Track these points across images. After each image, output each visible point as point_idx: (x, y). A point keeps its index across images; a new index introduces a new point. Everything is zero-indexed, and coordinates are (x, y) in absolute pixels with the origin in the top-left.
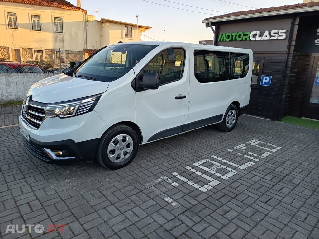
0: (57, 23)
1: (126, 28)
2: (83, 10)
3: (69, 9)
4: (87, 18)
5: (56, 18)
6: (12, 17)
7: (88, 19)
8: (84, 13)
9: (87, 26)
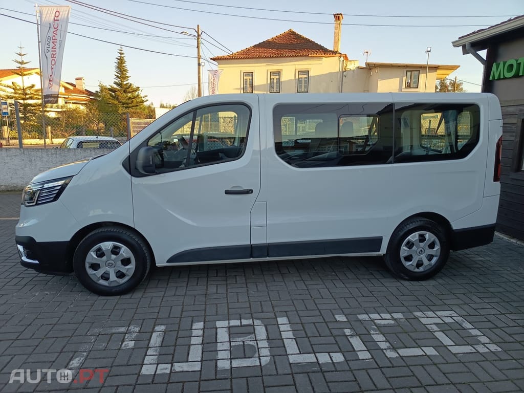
0: (302, 78)
1: (409, 74)
2: (340, 53)
3: (320, 55)
4: (345, 65)
5: (301, 72)
6: (248, 78)
7: (347, 67)
8: (342, 59)
9: (344, 77)
